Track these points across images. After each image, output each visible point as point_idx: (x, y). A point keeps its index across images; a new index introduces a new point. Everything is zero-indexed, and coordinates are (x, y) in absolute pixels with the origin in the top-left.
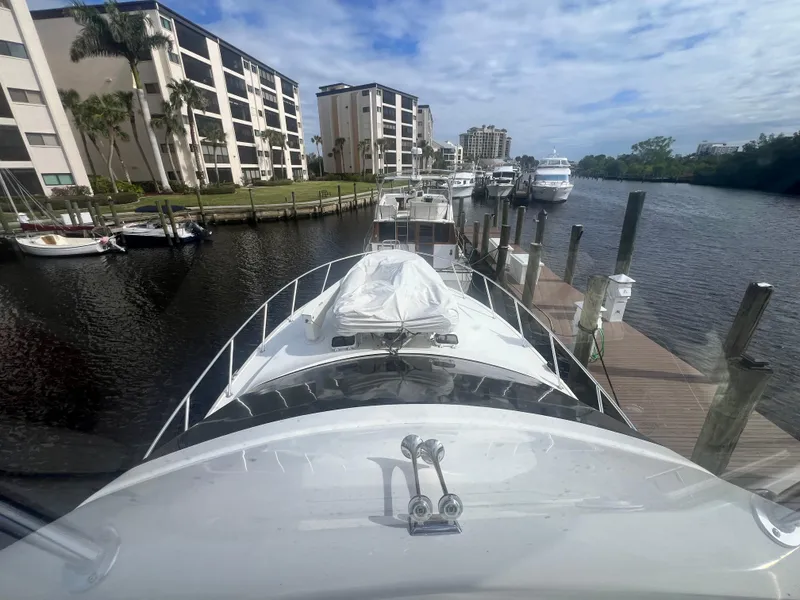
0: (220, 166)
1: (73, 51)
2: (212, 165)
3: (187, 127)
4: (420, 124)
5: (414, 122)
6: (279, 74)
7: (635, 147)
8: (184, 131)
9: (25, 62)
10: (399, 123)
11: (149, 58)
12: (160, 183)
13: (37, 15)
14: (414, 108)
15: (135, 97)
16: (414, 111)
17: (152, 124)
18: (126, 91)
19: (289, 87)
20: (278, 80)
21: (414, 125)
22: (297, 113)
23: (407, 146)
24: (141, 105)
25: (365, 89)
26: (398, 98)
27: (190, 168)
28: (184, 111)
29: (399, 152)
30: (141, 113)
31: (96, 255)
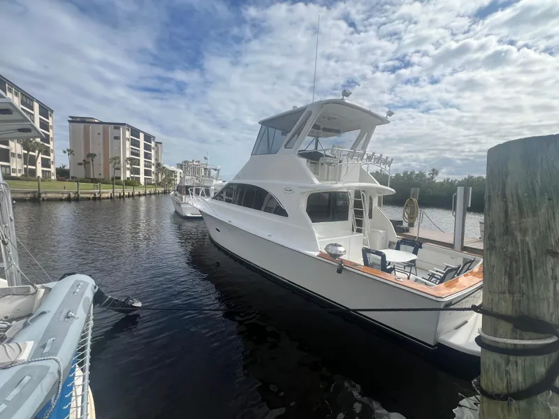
4: (157, 153)
5: (153, 151)
6: (38, 101)
10: (142, 151)
14: (153, 142)
16: (153, 144)
19: (45, 111)
20: (36, 106)
21: (153, 152)
22: (50, 130)
23: (148, 165)
25: (117, 126)
26: (142, 135)
29: (142, 168)
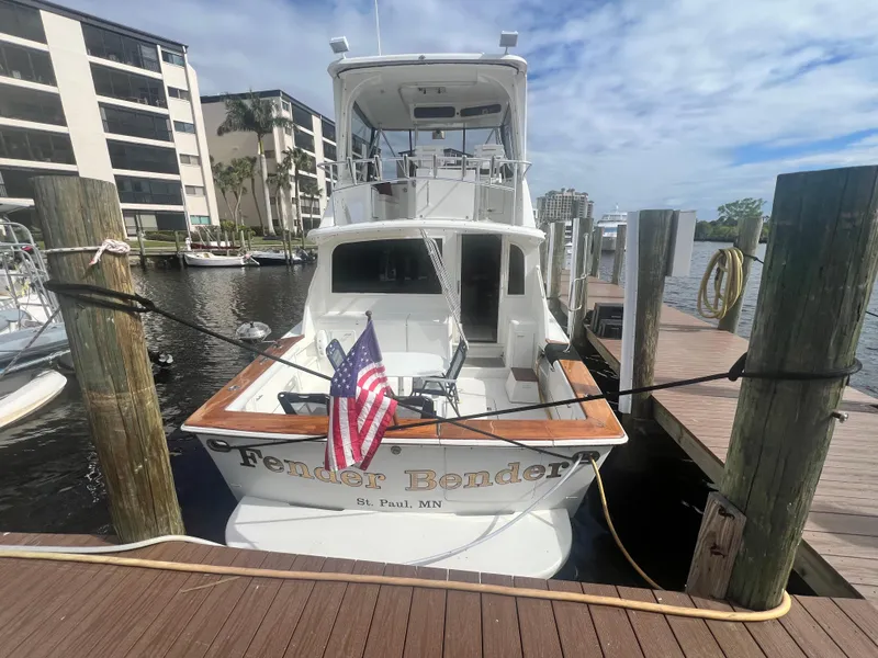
0: (314, 216)
1: (220, 128)
2: (308, 216)
3: (293, 184)
7: (721, 209)
8: (290, 187)
9: (193, 136)
11: (271, 132)
12: (267, 228)
13: (204, 100)
15: (258, 161)
17: (267, 181)
18: (252, 156)
24: (261, 166)
27: (290, 216)
28: (292, 172)
30: (261, 172)
31: (239, 266)
